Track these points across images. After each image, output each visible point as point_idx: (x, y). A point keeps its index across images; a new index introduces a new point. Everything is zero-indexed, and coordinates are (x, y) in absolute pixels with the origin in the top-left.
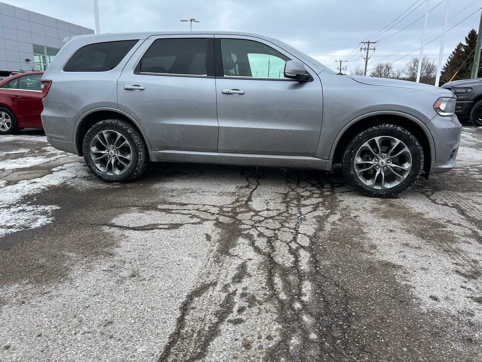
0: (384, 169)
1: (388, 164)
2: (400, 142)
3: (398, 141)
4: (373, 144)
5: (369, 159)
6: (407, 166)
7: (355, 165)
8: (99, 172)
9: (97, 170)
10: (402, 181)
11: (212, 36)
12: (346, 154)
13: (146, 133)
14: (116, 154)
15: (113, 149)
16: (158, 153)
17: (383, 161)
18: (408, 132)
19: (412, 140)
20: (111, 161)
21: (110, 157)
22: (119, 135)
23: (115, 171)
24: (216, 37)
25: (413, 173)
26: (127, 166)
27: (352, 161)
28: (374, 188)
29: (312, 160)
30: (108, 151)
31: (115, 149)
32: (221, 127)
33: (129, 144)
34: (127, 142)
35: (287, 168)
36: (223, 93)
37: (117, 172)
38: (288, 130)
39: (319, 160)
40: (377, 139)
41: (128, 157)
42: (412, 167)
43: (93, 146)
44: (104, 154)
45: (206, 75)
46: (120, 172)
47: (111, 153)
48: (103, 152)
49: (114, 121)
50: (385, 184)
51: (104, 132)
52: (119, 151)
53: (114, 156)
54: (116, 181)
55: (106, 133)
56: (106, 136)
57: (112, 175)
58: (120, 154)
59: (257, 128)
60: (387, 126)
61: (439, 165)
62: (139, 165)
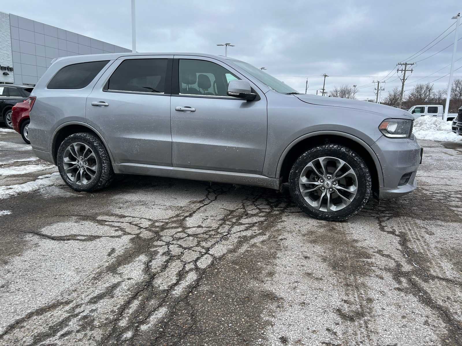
0: (329, 191)
1: (334, 186)
2: (345, 164)
3: (342, 163)
4: (317, 165)
5: (315, 180)
6: (352, 189)
7: (300, 185)
8: (69, 181)
9: (68, 180)
10: (348, 204)
11: (172, 57)
12: (291, 173)
13: (109, 146)
14: (84, 165)
15: (82, 160)
16: (120, 165)
17: (328, 182)
18: (353, 153)
19: (357, 162)
20: (80, 172)
21: (79, 168)
22: (87, 147)
23: (83, 180)
24: (176, 57)
25: (359, 196)
26: (93, 177)
27: (297, 180)
28: (320, 209)
29: (260, 178)
30: (78, 162)
31: (83, 160)
32: (173, 142)
33: (95, 156)
34: (93, 154)
35: (238, 185)
36: (176, 110)
37: (85, 182)
38: (235, 147)
39: (266, 179)
40: (321, 159)
41: (94, 168)
42: (359, 190)
43: (65, 157)
44: (75, 164)
45: (163, 93)
46: (87, 182)
47: (80, 164)
48: (73, 163)
49: (83, 135)
50: (330, 206)
51: (75, 144)
52: (87, 162)
53: (83, 167)
54: (83, 190)
55: (77, 145)
56: (76, 148)
57: (80, 184)
58: (88, 165)
59: (206, 145)
60: (331, 146)
61: (389, 189)
62: (103, 176)
